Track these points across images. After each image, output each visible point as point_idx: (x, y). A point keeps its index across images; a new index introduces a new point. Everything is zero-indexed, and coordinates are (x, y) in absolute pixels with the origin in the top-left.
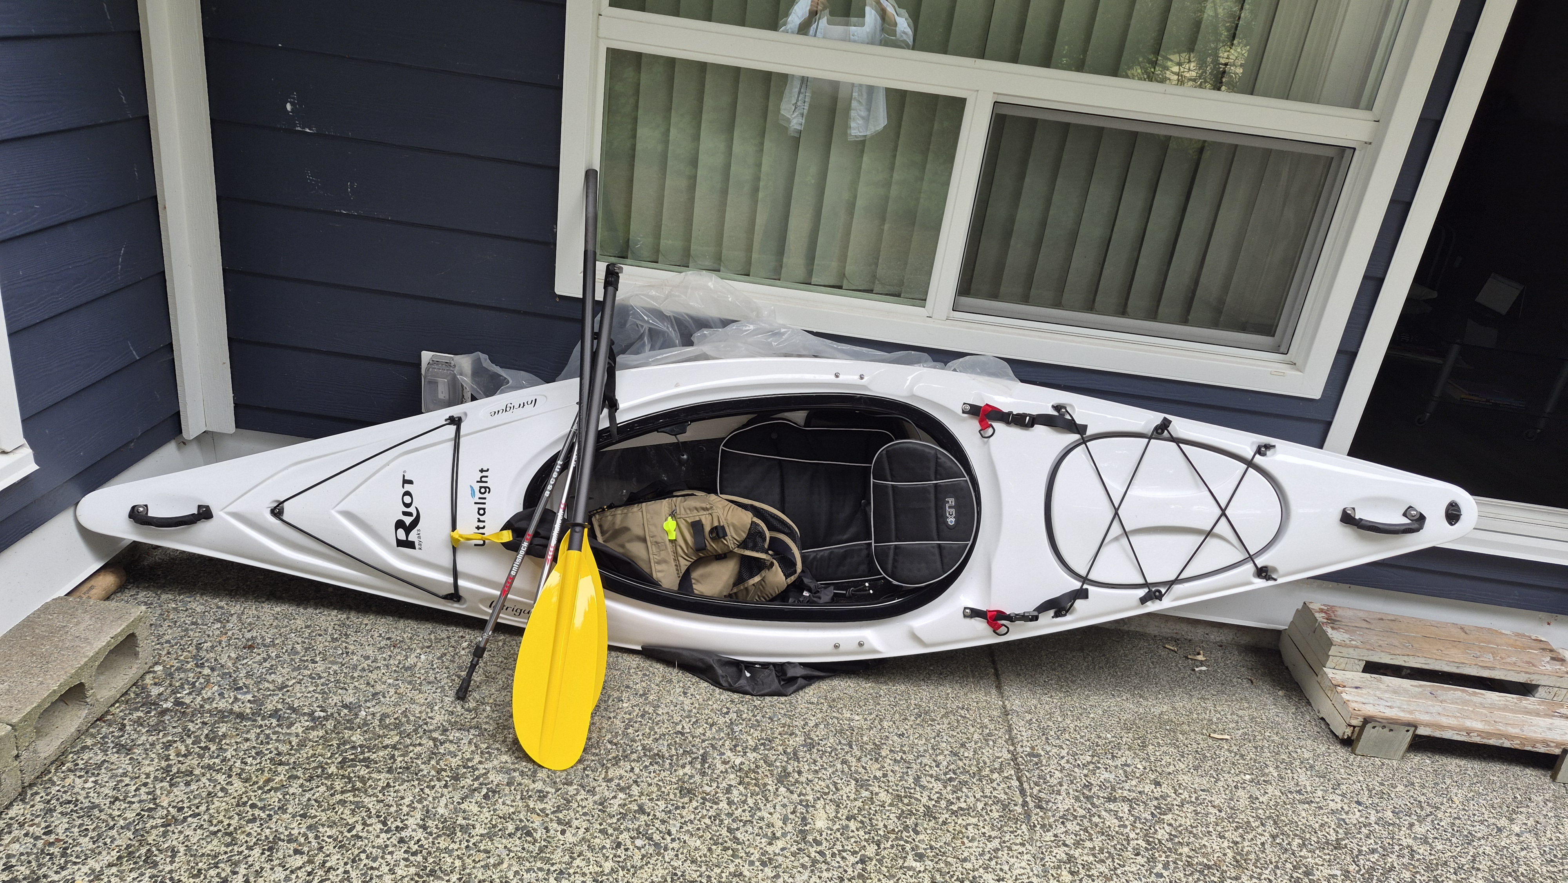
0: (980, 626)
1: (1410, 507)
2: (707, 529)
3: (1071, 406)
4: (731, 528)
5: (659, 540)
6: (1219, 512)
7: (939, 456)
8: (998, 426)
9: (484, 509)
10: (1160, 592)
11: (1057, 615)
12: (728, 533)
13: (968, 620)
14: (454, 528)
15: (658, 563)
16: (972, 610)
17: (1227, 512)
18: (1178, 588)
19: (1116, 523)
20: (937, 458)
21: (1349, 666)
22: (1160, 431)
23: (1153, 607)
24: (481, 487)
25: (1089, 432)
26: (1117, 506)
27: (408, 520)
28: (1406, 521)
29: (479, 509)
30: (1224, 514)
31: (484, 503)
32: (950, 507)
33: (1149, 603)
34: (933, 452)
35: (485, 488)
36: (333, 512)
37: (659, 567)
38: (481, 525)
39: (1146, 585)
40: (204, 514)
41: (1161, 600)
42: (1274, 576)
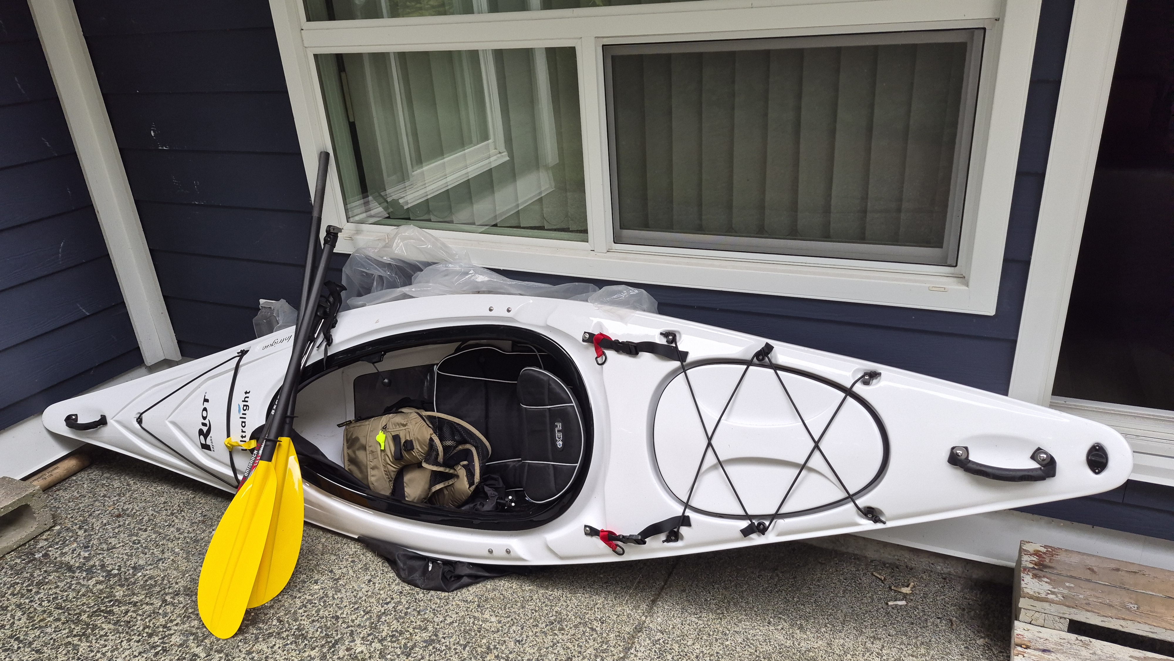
0: (598, 543)
1: (1039, 449)
2: (403, 441)
3: (679, 332)
4: (417, 442)
5: (374, 450)
6: (812, 445)
7: (551, 382)
8: (610, 354)
9: (245, 422)
10: (763, 524)
11: (668, 540)
12: (415, 447)
13: (589, 538)
14: (228, 435)
15: (373, 468)
16: (591, 528)
17: (822, 446)
18: (781, 523)
19: (710, 451)
20: (549, 385)
21: (1048, 623)
22: (761, 357)
23: (756, 540)
24: (244, 406)
25: (690, 359)
26: (710, 435)
27: (205, 429)
28: (1034, 465)
29: (243, 422)
30: (817, 447)
31: (245, 418)
32: (559, 431)
33: (753, 536)
34: (545, 378)
35: (246, 406)
36: (167, 422)
37: (374, 472)
38: (244, 434)
39: (747, 516)
40: (103, 421)
41: (764, 534)
42: (883, 519)
